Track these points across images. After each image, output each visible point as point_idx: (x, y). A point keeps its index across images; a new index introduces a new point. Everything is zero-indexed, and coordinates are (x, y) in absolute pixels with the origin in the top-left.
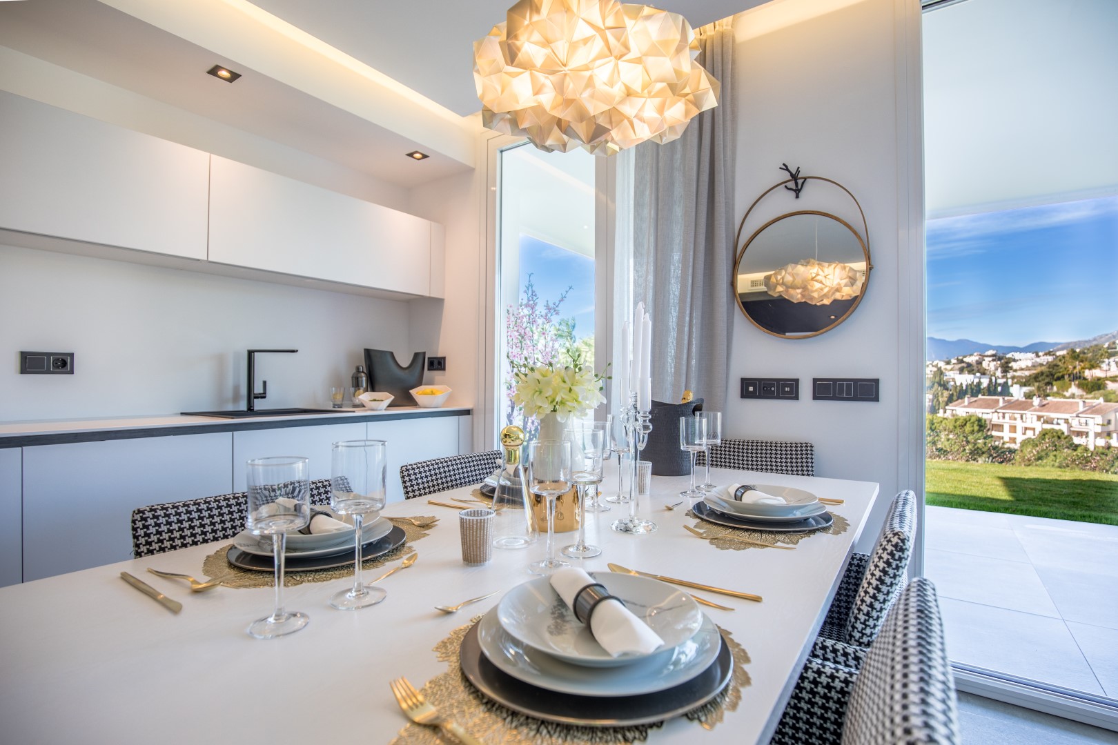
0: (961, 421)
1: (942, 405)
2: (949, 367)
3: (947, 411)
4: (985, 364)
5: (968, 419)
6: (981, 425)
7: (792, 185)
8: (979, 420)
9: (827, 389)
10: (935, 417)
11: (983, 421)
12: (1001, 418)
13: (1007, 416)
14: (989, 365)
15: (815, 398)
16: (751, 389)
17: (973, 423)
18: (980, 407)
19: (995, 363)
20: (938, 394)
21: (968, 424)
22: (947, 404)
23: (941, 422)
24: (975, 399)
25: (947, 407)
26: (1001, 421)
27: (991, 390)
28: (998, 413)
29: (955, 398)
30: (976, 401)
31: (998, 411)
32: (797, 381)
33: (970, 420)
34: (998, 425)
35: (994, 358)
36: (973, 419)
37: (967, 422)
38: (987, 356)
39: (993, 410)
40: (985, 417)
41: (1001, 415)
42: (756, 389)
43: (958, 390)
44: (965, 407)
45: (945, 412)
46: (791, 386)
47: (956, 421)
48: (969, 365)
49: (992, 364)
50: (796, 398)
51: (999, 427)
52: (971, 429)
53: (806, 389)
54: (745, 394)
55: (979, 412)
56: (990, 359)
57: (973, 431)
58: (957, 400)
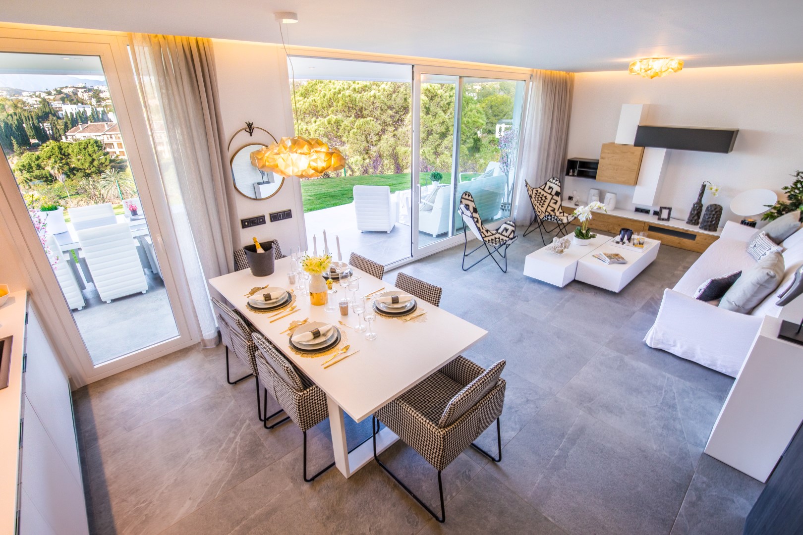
0: (83, 144)
1: (62, 132)
2: (52, 97)
3: (68, 137)
4: (80, 94)
5: (88, 142)
6: (99, 146)
7: (248, 130)
8: (96, 142)
9: (275, 217)
10: (61, 144)
11: (99, 142)
12: (110, 138)
13: (113, 136)
14: (83, 95)
15: (271, 221)
16: (246, 224)
17: (93, 145)
18: (92, 131)
19: (87, 94)
20: (54, 123)
21: (89, 146)
22: (65, 132)
23: (68, 147)
24: (87, 125)
25: (67, 134)
26: (110, 141)
27: (95, 118)
28: (106, 134)
29: (70, 126)
30: (87, 127)
31: (106, 133)
32: (264, 216)
33: (90, 143)
34: (109, 143)
35: (85, 90)
36: (92, 142)
37: (88, 144)
38: (79, 88)
39: (103, 133)
40: (99, 139)
41: (108, 136)
42: (249, 223)
43: (70, 119)
44: (81, 132)
45: (67, 138)
46: (262, 219)
47: (80, 144)
48: (68, 96)
49: (86, 95)
50: (265, 223)
51: (111, 145)
52: (93, 149)
53: (268, 219)
54: (244, 226)
55: (93, 136)
56: (83, 90)
57: (95, 151)
58: (72, 128)
